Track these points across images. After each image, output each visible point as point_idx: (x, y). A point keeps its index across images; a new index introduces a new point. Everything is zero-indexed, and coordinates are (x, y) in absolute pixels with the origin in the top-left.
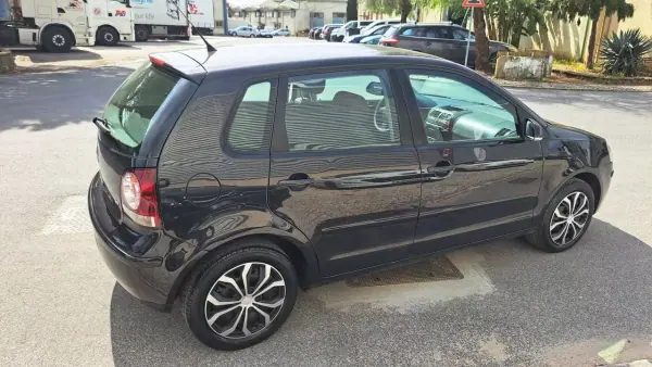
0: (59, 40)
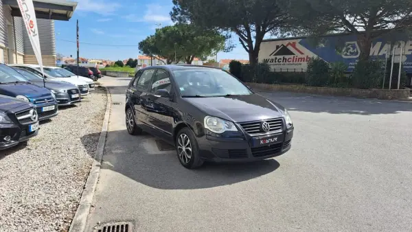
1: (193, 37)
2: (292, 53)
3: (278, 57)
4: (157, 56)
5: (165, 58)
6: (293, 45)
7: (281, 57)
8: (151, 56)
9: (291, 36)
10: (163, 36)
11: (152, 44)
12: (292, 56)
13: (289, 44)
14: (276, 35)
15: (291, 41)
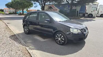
0: (90, 16)
1: (24, 3)
2: (53, 8)
3: (49, 9)
4: (12, 8)
5: (14, 9)
6: (53, 6)
7: (50, 9)
8: (10, 8)
9: (52, 4)
10: (14, 2)
11: (10, 5)
12: (53, 9)
13: (52, 6)
14: (48, 3)
15: (52, 5)
